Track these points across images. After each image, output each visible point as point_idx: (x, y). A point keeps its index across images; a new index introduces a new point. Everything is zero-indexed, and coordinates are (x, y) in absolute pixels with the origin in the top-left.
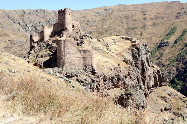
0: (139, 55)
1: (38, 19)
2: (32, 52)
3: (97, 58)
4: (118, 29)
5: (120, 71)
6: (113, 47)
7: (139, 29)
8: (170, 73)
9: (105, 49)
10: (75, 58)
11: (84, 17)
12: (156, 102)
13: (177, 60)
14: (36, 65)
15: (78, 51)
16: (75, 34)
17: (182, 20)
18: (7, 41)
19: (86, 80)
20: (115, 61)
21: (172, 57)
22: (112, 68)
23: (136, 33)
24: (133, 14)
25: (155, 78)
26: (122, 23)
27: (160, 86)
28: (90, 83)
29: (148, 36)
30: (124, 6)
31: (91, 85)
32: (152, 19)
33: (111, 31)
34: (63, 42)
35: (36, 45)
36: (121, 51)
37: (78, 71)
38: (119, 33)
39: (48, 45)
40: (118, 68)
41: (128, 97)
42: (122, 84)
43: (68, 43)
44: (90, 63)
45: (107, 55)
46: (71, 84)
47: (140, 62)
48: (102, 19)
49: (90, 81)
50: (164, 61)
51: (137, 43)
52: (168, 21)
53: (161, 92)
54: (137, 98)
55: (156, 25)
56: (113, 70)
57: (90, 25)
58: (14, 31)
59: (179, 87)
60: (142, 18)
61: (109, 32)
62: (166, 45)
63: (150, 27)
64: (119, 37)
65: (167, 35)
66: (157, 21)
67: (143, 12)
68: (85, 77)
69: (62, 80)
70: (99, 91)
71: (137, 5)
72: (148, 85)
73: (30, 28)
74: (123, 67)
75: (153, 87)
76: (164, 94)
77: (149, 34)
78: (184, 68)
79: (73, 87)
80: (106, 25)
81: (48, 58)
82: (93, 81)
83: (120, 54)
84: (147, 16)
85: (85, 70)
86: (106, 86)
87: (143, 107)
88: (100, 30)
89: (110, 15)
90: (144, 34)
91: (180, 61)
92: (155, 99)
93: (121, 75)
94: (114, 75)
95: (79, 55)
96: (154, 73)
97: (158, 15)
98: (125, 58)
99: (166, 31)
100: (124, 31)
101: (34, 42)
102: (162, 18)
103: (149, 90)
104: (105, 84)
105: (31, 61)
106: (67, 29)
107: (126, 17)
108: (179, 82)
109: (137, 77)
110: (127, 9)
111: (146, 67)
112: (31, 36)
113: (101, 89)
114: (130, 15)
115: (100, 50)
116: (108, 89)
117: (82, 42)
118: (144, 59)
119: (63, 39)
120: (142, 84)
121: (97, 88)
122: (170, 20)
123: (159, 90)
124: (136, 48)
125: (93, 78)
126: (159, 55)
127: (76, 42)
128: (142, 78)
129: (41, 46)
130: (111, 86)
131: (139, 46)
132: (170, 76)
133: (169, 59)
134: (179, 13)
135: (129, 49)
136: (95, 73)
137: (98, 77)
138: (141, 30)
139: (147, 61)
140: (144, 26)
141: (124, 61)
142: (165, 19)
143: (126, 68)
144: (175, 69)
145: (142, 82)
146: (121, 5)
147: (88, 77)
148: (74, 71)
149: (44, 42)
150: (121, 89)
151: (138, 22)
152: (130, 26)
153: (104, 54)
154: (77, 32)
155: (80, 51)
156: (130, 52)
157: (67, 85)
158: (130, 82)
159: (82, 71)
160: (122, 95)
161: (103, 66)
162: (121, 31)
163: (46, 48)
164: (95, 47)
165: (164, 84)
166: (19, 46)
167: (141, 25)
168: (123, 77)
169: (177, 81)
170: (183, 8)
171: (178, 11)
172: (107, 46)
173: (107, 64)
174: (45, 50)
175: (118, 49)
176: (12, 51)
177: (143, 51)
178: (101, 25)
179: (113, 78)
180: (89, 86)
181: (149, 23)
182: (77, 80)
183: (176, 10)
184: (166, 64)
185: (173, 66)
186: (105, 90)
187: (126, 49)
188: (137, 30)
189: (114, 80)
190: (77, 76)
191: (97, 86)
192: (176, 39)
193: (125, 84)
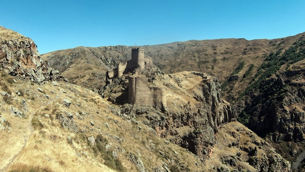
0: (210, 91)
1: (117, 54)
2: (107, 87)
3: (167, 95)
4: (190, 62)
5: (190, 109)
6: (184, 83)
7: (210, 63)
8: (240, 106)
9: (176, 85)
10: (145, 96)
11: (158, 51)
12: (225, 137)
13: (246, 94)
14: (109, 100)
15: (149, 89)
16: (147, 71)
17: (249, 55)
18: (91, 74)
19: (155, 118)
20: (186, 98)
21: (241, 91)
22: (182, 105)
23: (208, 66)
24: (204, 49)
25: (225, 113)
26: (194, 57)
27: (229, 122)
28: (159, 121)
29: (219, 70)
30: (196, 41)
31: (160, 123)
32: (222, 54)
33: (183, 65)
34: (134, 79)
35: (111, 81)
36: (192, 87)
37: (148, 108)
38: (191, 66)
39: (122, 81)
40: (188, 106)
41: (196, 135)
42: (191, 122)
43: (139, 80)
44: (160, 101)
45: (178, 91)
46: (138, 125)
47: (210, 98)
48: (175, 53)
49: (159, 118)
50: (234, 94)
51: (208, 78)
52: (236, 56)
53: (230, 127)
54: (206, 135)
55: (226, 59)
56: (183, 107)
57: (163, 59)
58: (97, 65)
59: (247, 121)
60: (212, 53)
61: (181, 65)
62: (236, 79)
63: (220, 61)
64: (190, 72)
65: (236, 69)
66: (227, 56)
67: (213, 47)
68: (155, 115)
69: (129, 121)
70: (168, 129)
71: (208, 40)
72: (217, 121)
73: (110, 62)
74: (193, 104)
75: (223, 123)
76: (233, 130)
77: (220, 68)
78: (252, 102)
79: (140, 129)
80: (179, 58)
81: (120, 94)
82: (162, 119)
83: (191, 91)
84: (218, 51)
85: (155, 107)
86: (176, 124)
87: (211, 144)
88: (173, 64)
89: (182, 50)
90: (215, 68)
91: (248, 94)
92: (224, 134)
93: (191, 113)
94: (183, 113)
95: (149, 92)
96: (224, 109)
97: (228, 50)
98: (195, 95)
99: (235, 65)
100: (196, 64)
101: (109, 78)
102: (231, 53)
103: (218, 126)
104: (174, 122)
105: (105, 96)
106: (139, 66)
107: (198, 52)
108: (247, 115)
109: (208, 113)
110: (199, 44)
111: (216, 103)
112: (107, 73)
113: (170, 126)
114: (202, 50)
115: (171, 87)
116: (178, 127)
117: (153, 79)
118: (215, 95)
119: (135, 76)
120: (212, 121)
121: (166, 126)
122: (238, 56)
123: (229, 125)
124: (207, 84)
125: (163, 116)
126: (229, 89)
127: (148, 78)
128: (212, 114)
129: (115, 82)
130: (180, 124)
131: (210, 82)
132: (239, 109)
133: (239, 93)
134: (246, 49)
135: (200, 85)
136: (165, 111)
137: (168, 115)
138: (212, 64)
139: (218, 96)
140: (215, 61)
141: (195, 98)
142: (234, 54)
143: (196, 105)
144: (243, 102)
145: (212, 119)
146: (193, 40)
147: (157, 115)
148: (144, 108)
149: (119, 78)
150: (191, 127)
151: (209, 56)
152: (201, 60)
153: (175, 90)
154: (149, 69)
155: (151, 88)
156: (201, 88)
157: (134, 127)
158: (200, 119)
159: (152, 108)
160: (191, 133)
161: (173, 104)
162: (193, 65)
163: (119, 84)
164: (166, 83)
165: (233, 119)
166: (100, 79)
167: (212, 59)
168: (192, 115)
169: (245, 114)
170: (249, 45)
171: (245, 47)
172: (178, 81)
173: (177, 101)
174: (118, 86)
175: (189, 85)
176: (94, 82)
177: (214, 87)
178: (173, 59)
179: (182, 116)
180: (159, 124)
181: (219, 58)
182: (147, 117)
183: (243, 46)
184: (236, 97)
185: (242, 99)
186: (175, 128)
187: (197, 85)
188: (208, 64)
189: (184, 118)
190: (147, 113)
191: (166, 124)
192: (244, 73)
193: (194, 122)
